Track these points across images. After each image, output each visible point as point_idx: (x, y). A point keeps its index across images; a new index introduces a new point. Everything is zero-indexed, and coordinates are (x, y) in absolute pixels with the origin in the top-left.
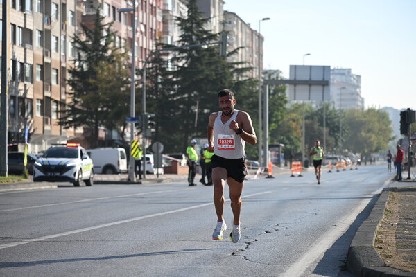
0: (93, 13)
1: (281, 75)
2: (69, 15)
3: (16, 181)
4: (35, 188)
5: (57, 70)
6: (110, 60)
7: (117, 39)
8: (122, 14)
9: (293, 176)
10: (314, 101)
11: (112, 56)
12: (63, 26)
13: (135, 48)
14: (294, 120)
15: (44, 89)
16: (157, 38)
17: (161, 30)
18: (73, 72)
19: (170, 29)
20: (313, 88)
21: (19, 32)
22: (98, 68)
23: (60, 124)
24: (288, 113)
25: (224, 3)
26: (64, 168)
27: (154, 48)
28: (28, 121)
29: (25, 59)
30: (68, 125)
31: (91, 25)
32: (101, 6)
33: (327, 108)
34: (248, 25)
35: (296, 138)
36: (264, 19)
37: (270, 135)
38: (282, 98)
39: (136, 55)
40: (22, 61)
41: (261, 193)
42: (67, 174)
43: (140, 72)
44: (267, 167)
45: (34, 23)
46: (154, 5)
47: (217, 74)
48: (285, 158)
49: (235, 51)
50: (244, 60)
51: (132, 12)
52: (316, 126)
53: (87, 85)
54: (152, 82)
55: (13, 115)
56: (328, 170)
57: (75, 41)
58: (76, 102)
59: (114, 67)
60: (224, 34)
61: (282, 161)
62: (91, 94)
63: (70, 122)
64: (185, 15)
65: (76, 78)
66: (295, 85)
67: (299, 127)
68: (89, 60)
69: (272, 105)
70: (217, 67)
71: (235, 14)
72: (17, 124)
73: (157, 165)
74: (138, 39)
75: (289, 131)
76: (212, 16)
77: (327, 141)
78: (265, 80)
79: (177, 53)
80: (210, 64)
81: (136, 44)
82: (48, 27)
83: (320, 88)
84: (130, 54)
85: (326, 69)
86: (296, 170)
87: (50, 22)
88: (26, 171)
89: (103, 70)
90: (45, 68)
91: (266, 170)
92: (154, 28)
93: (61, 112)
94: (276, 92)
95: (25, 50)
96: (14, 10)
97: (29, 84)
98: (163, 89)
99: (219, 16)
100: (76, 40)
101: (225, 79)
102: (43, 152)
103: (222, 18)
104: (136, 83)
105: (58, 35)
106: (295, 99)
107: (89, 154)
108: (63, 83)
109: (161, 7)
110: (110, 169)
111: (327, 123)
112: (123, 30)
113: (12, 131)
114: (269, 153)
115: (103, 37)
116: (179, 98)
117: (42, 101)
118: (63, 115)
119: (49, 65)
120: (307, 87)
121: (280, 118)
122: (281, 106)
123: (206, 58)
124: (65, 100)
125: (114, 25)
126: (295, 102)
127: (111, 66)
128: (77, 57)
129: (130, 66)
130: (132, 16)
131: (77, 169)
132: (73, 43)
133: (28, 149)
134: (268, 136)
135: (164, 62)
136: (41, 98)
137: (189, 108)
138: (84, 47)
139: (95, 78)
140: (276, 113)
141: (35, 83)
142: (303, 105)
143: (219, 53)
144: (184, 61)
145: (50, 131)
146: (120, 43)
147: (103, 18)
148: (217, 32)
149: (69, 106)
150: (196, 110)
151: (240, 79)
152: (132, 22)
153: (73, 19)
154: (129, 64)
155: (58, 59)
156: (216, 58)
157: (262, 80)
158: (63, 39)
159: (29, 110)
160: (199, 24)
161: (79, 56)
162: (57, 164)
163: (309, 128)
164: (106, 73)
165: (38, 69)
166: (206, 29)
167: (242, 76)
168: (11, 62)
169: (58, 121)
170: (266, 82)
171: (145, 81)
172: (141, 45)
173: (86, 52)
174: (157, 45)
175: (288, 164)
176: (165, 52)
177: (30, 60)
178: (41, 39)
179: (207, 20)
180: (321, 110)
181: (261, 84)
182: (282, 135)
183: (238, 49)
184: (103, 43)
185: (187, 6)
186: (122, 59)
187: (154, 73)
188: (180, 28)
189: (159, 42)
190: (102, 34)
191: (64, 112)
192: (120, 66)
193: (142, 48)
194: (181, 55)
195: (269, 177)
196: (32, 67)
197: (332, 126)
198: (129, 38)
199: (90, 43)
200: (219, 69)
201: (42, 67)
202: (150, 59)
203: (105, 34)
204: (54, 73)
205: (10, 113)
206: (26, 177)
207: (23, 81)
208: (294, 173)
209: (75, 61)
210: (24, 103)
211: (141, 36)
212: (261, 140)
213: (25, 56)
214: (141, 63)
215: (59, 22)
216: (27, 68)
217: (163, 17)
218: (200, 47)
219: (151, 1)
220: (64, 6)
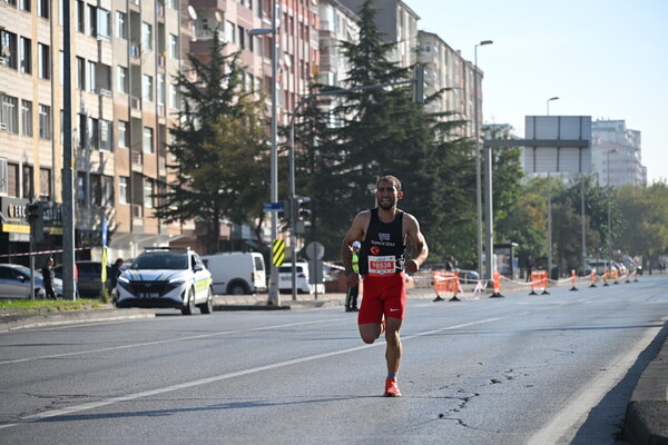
0: (207, 37)
1: (511, 132)
2: (170, 42)
3: (89, 308)
4: (120, 318)
5: (152, 130)
6: (236, 112)
7: (248, 79)
8: (254, 37)
9: (533, 293)
10: (566, 173)
11: (239, 106)
12: (160, 60)
13: (277, 93)
15: (132, 159)
16: (312, 75)
17: (317, 63)
18: (177, 132)
19: (331, 62)
20: (564, 152)
21: (90, 70)
22: (218, 125)
23: (158, 215)
24: (524, 194)
25: (417, 18)
26: (165, 286)
27: (307, 92)
28: (107, 211)
29: (100, 112)
30: (170, 217)
31: (205, 57)
32: (221, 26)
33: (587, 184)
34: (457, 54)
35: (537, 232)
36: (483, 43)
37: (494, 229)
38: (513, 170)
39: (277, 104)
40: (96, 116)
41: (483, 321)
42: (168, 295)
43: (284, 131)
44: (492, 280)
45: (115, 54)
46: (306, 23)
47: (408, 133)
48: (520, 265)
49: (437, 96)
50: (451, 109)
51: (270, 35)
52: (570, 213)
53: (200, 153)
54: (304, 146)
55: (82, 202)
56: (591, 283)
57: (180, 83)
58: (183, 181)
59: (244, 123)
60: (420, 67)
61: (516, 270)
62: (207, 167)
63: (173, 212)
64: (356, 39)
65: (183, 143)
66: (535, 148)
67: (541, 214)
68: (203, 113)
69: (498, 179)
70: (408, 121)
71: (435, 36)
72: (90, 217)
73: (315, 279)
74: (281, 77)
75: (526, 222)
76: (399, 39)
77: (587, 237)
78: (486, 141)
79: (344, 100)
80: (397, 116)
81: (277, 86)
82: (137, 62)
83: (576, 152)
84: (269, 103)
85: (583, 121)
86: (538, 284)
87: (138, 53)
88: (105, 291)
89: (225, 129)
90: (132, 126)
91: (490, 285)
92: (306, 60)
93: (159, 196)
94: (503, 159)
95: (100, 97)
96: (81, 35)
97: (107, 153)
98: (323, 157)
99: (410, 39)
100: (181, 80)
101: (422, 140)
102: (131, 261)
103: (415, 43)
104: (279, 148)
105: (153, 74)
106: (535, 171)
107: (205, 262)
108: (161, 149)
109: (318, 27)
110: (239, 286)
111: (586, 208)
112: (257, 63)
113: (81, 228)
114: (494, 257)
115: (225, 76)
116: (348, 171)
117: (128, 180)
118: (163, 202)
119: (138, 121)
120: (554, 151)
121: (511, 201)
122: (513, 182)
123: (391, 106)
124: (165, 178)
125: (241, 56)
126: (536, 175)
127: (237, 122)
128: (183, 109)
129: (269, 122)
130: (271, 42)
131: (186, 287)
132: (176, 86)
133: (108, 256)
134: (492, 231)
135: (324, 113)
136: (127, 174)
137: (364, 188)
138: (194, 92)
139: (214, 144)
140: (504, 193)
141: (117, 151)
142: (548, 179)
143: (411, 99)
144: (355, 112)
145: (142, 228)
146: (252, 84)
147: (225, 45)
148: (408, 64)
149: (172, 187)
151: (446, 140)
152: (270, 50)
153: (176, 47)
154: (268, 118)
155: (153, 111)
156: (406, 107)
157: (481, 141)
158: (160, 80)
159: (108, 195)
160: (379, 53)
161: (187, 107)
162: (153, 279)
163: (557, 217)
164: (229, 134)
165: (121, 129)
166: (389, 60)
167: (449, 135)
168: (78, 117)
169: (155, 211)
170: (487, 145)
171: (293, 146)
172: (285, 88)
173: (198, 100)
174: (311, 87)
176: (324, 97)
177: (108, 115)
178: (126, 81)
179: (391, 45)
180: (578, 188)
181: (480, 148)
182: (514, 229)
183: (442, 91)
184: (224, 85)
185: (359, 24)
186: (256, 110)
187: (308, 133)
188: (348, 59)
189: (314, 81)
190: (223, 70)
191: (164, 196)
192: (252, 122)
193: (287, 92)
194: (350, 103)
195: (496, 296)
196: (111, 126)
197: (594, 213)
198: (267, 77)
199: (204, 85)
200: (412, 124)
201: (127, 125)
202: (300, 110)
203: (228, 70)
204: (146, 135)
205: (78, 201)
206: (105, 301)
207: (97, 148)
208: (536, 289)
209: (180, 114)
210: (99, 184)
211: (285, 73)
212: (481, 236)
213: (100, 107)
214: (286, 116)
215: (154, 51)
216: (104, 127)
217: (321, 43)
218: (380, 89)
219: (300, 17)
220: (161, 26)
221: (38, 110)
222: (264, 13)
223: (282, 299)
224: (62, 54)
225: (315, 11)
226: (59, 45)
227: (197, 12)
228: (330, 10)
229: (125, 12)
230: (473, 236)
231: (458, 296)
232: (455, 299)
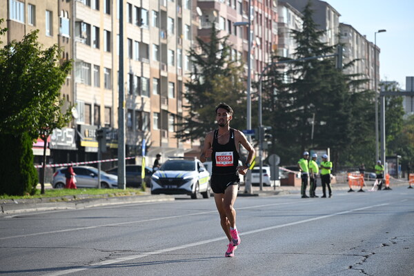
0: (208, 26)
1: (397, 86)
2: (185, 29)
3: (134, 194)
4: (153, 201)
5: (173, 84)
6: (226, 73)
7: (233, 52)
8: (238, 28)
9: (410, 187)
11: (228, 69)
12: (179, 41)
13: (251, 62)
14: (411, 132)
15: (161, 102)
16: (273, 50)
17: (277, 43)
18: (189, 85)
19: (285, 42)
22: (214, 81)
23: (177, 137)
24: (405, 125)
25: (339, 15)
26: (180, 181)
27: (270, 61)
28: (145, 134)
29: (142, 73)
30: (185, 138)
31: (207, 39)
32: (217, 20)
34: (364, 37)
36: (380, 31)
37: (386, 147)
38: (399, 110)
39: (251, 68)
40: (140, 75)
41: (378, 205)
42: (184, 187)
43: (255, 85)
45: (151, 36)
46: (270, 18)
47: (333, 87)
48: (403, 169)
49: (351, 64)
50: (360, 72)
51: (248, 26)
53: (203, 98)
54: (268, 95)
55: (130, 128)
57: (192, 55)
58: (193, 115)
59: (231, 80)
60: (340, 46)
61: (400, 173)
62: (208, 107)
63: (187, 135)
64: (301, 28)
65: (193, 92)
66: (412, 97)
68: (205, 73)
69: (389, 116)
70: (333, 79)
71: (350, 26)
72: (134, 137)
73: (274, 177)
74: (254, 52)
75: (406, 143)
76: (327, 28)
78: (381, 92)
79: (293, 66)
80: (326, 76)
81: (251, 57)
82: (164, 42)
84: (246, 67)
86: (413, 182)
87: (166, 36)
88: (144, 184)
89: (219, 84)
90: (162, 81)
92: (270, 41)
93: (178, 125)
94: (392, 103)
95: (142, 63)
96: (130, 25)
97: (146, 98)
98: (279, 101)
99: (334, 28)
100: (192, 53)
101: (341, 91)
103: (338, 31)
104: (252, 95)
105: (174, 49)
106: (412, 110)
107: (206, 166)
108: (179, 96)
109: (277, 20)
112: (239, 43)
113: (129, 144)
114: (386, 164)
115: (219, 51)
116: (295, 110)
117: (159, 114)
118: (180, 128)
119: (165, 78)
121: (397, 129)
122: (398, 117)
123: (322, 70)
124: (181, 113)
125: (229, 38)
126: (412, 113)
127: (227, 79)
128: (193, 71)
129: (246, 79)
130: (248, 30)
131: (194, 182)
132: (189, 57)
133: (146, 162)
135: (280, 74)
136: (158, 111)
137: (305, 121)
138: (200, 61)
139: (212, 93)
140: (393, 124)
141: (152, 97)
143: (334, 66)
144: (300, 74)
145: (167, 144)
146: (236, 56)
147: (219, 31)
148: (333, 44)
149: (186, 119)
150: (313, 122)
151: (356, 91)
152: (247, 35)
153: (189, 33)
154: (245, 77)
155: (175, 73)
156: (331, 70)
157: (378, 92)
158: (179, 53)
159: (146, 123)
160: (315, 37)
161: (196, 70)
162: (174, 177)
164: (222, 87)
165: (155, 83)
166: (321, 41)
167: (358, 88)
168: (128, 76)
169: (175, 134)
170: (382, 94)
171: (261, 94)
172: (256, 58)
173: (202, 65)
174: (273, 58)
175: (406, 175)
176: (280, 64)
177: (147, 74)
178: (158, 53)
179: (323, 32)
181: (378, 96)
182: (399, 147)
183: (354, 61)
184: (219, 56)
185: (303, 19)
186: (238, 72)
187: (270, 86)
188: (295, 40)
189: (274, 55)
190: (218, 47)
191: (181, 125)
192: (236, 79)
193: (257, 61)
194: (297, 68)
195: (387, 189)
196: (149, 81)
198: (245, 51)
199: (206, 56)
200: (335, 81)
201: (159, 80)
202: (266, 72)
203: (221, 47)
204: (170, 87)
205: (127, 127)
206: (143, 190)
207: (140, 95)
208: (412, 185)
209: (191, 74)
210: (141, 117)
211: (256, 49)
212: (378, 151)
213: (142, 69)
214: (257, 76)
215: (175, 36)
216: (144, 82)
217: (279, 30)
218: (316, 59)
219: (266, 14)
220: (180, 20)
221: (103, 71)
222: (244, 12)
223: (253, 189)
224: (118, 37)
225: (275, 10)
226: (116, 31)
227: (202, 11)
228: (284, 10)
229: (157, 10)
230: (373, 151)
231: (364, 188)
232: (361, 191)
